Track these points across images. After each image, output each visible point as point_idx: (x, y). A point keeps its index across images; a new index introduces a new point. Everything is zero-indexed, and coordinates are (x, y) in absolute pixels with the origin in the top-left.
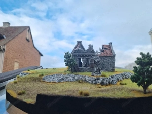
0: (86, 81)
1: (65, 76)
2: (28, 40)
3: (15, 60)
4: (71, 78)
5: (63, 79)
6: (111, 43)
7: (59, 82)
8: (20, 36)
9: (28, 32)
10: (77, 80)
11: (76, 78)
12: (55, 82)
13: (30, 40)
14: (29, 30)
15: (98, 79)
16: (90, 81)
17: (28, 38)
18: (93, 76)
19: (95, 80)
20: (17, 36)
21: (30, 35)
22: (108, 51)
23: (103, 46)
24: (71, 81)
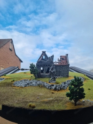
0: (44, 87)
1: (31, 81)
2: (11, 50)
3: (1, 66)
4: (34, 83)
5: (28, 84)
6: (67, 55)
7: (25, 87)
8: (5, 46)
9: (10, 43)
10: (38, 85)
11: (38, 83)
12: (22, 87)
13: (12, 50)
14: (12, 42)
15: (53, 85)
16: (47, 87)
17: (10, 48)
18: (49, 82)
19: (50, 86)
20: (2, 46)
21: (12, 46)
22: (64, 61)
23: (61, 56)
24: (34, 86)
